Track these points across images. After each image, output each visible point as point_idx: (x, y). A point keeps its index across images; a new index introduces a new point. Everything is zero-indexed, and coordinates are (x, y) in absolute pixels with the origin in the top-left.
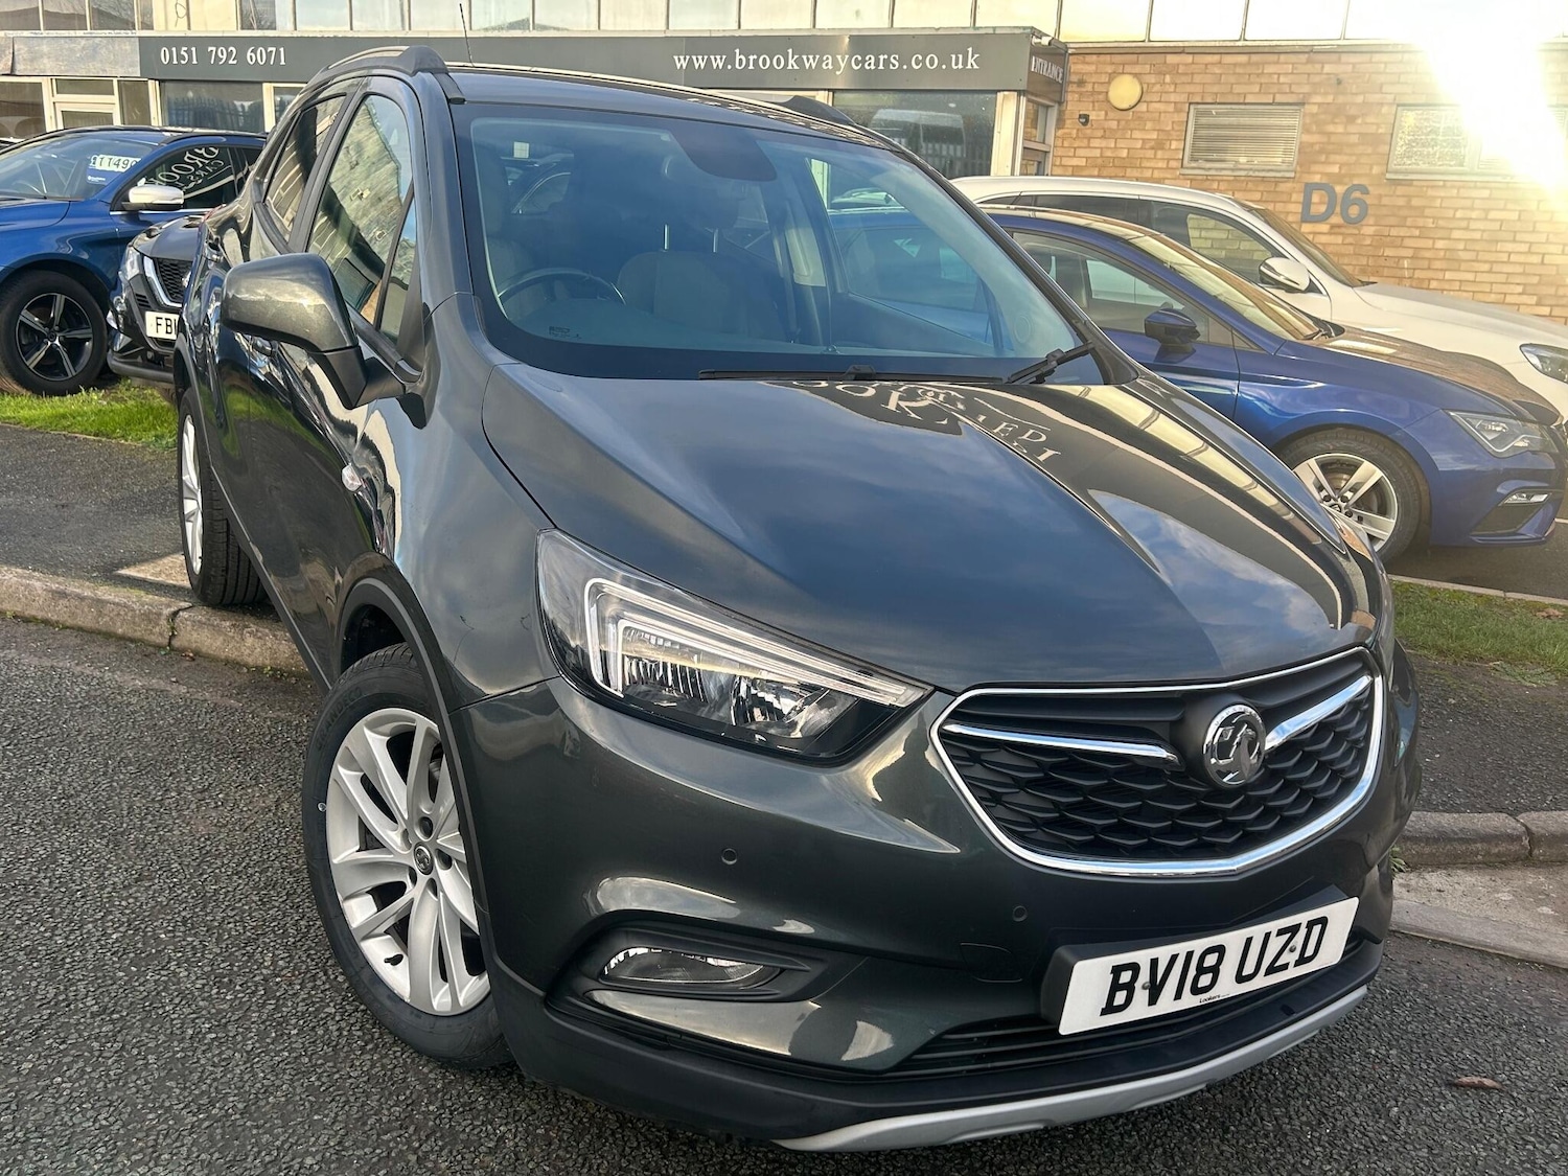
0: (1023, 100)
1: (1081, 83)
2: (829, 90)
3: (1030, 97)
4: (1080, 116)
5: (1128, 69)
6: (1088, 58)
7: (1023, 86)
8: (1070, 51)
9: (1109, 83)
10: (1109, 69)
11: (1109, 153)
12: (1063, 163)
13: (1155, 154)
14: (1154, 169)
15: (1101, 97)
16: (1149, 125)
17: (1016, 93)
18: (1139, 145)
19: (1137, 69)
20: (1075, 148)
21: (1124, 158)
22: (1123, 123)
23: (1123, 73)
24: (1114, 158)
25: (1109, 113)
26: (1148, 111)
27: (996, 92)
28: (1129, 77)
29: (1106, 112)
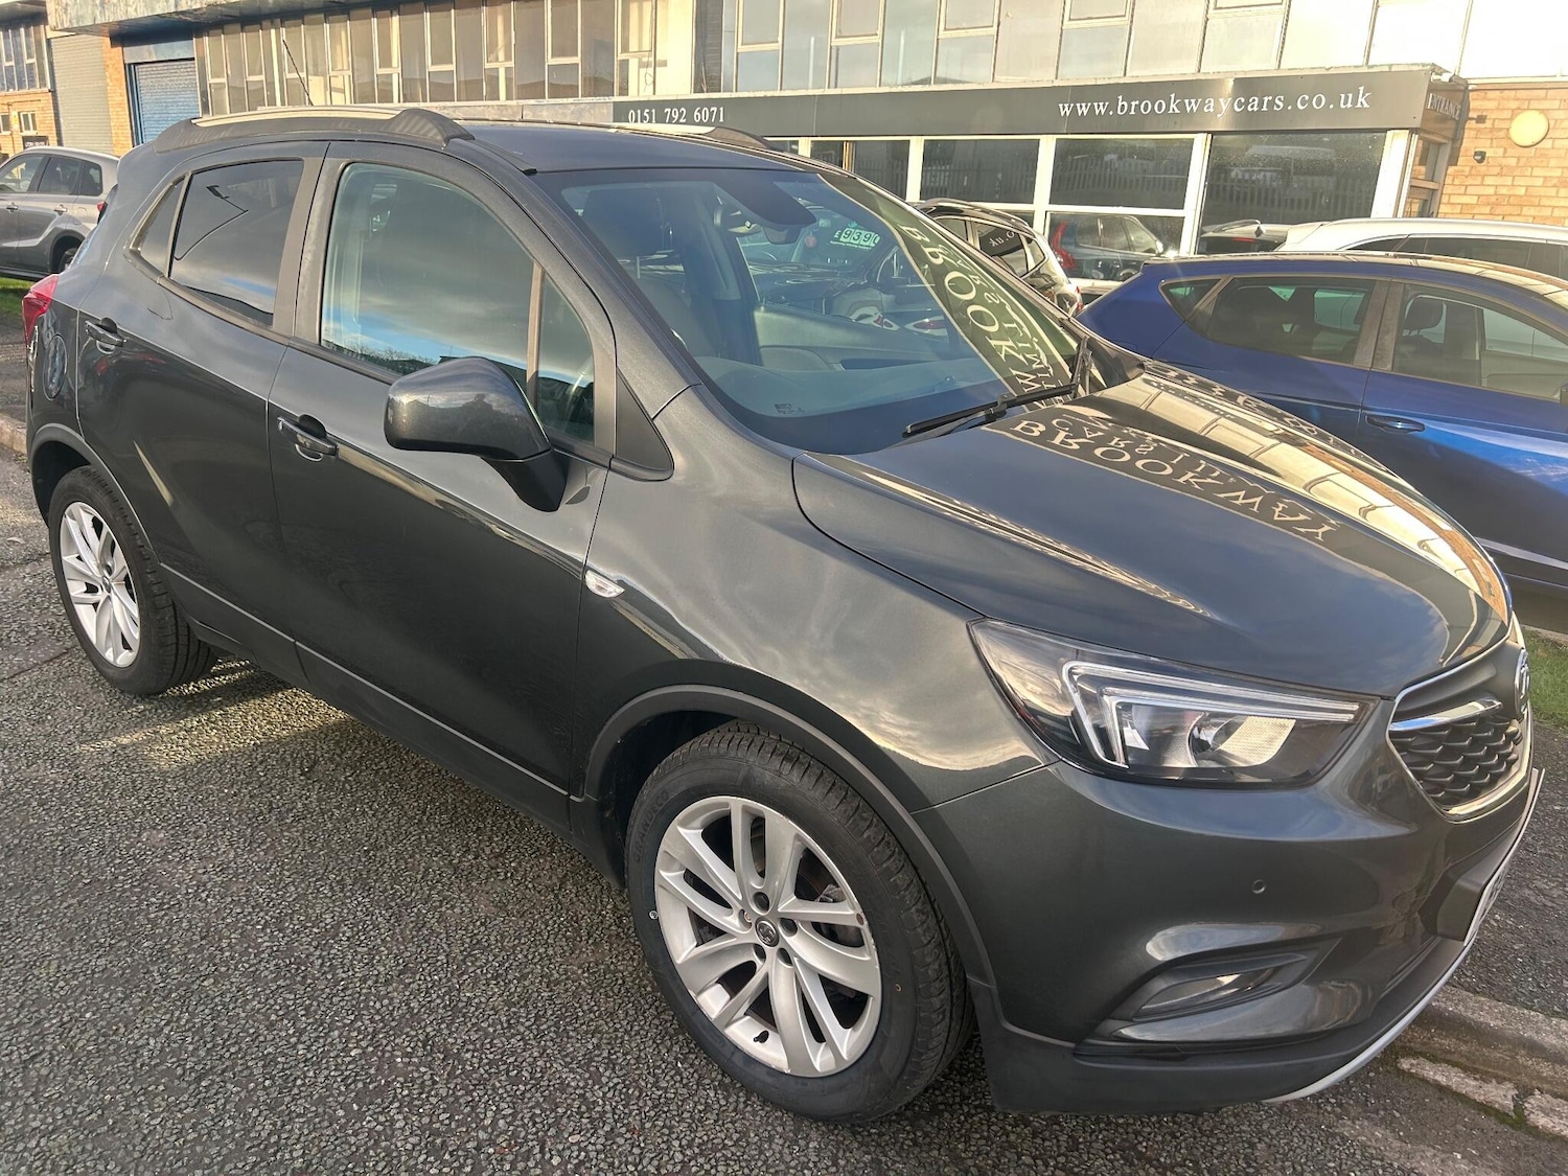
0: (1415, 137)
1: (1481, 119)
2: (1208, 132)
3: (1422, 134)
4: (1476, 154)
5: (1534, 104)
6: (1491, 94)
7: (1416, 124)
8: (1470, 87)
9: (1511, 119)
10: (1514, 105)
11: (1503, 191)
12: (1452, 201)
13: (1557, 192)
14: (1554, 207)
15: (1502, 134)
16: (1553, 162)
17: (1408, 131)
18: (1539, 182)
19: (1545, 105)
20: (1467, 186)
21: (1521, 196)
22: (1523, 161)
23: (1528, 109)
24: (1510, 196)
25: (1509, 150)
26: (1553, 148)
27: (1386, 130)
28: (1536, 113)
29: (1505, 149)
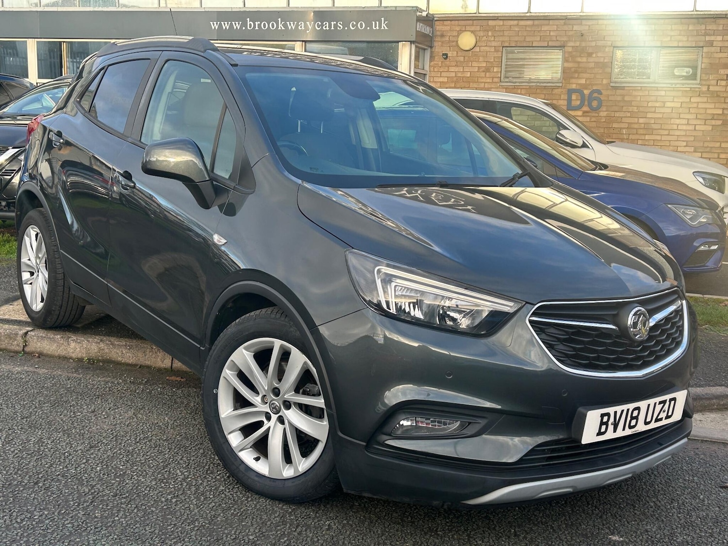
0: (413, 47)
1: (442, 36)
2: (303, 41)
3: (416, 44)
4: (443, 55)
5: (468, 28)
6: (446, 23)
7: (413, 39)
8: (435, 19)
9: (458, 36)
10: (458, 29)
11: (459, 75)
12: (435, 80)
13: (485, 75)
14: (485, 83)
15: (454, 44)
16: (481, 59)
17: (409, 43)
18: (476, 69)
19: (473, 28)
20: (441, 72)
21: (468, 77)
22: (466, 58)
23: (465, 31)
24: (463, 77)
25: (459, 53)
26: (480, 51)
27: (398, 42)
28: (469, 33)
29: (457, 52)
